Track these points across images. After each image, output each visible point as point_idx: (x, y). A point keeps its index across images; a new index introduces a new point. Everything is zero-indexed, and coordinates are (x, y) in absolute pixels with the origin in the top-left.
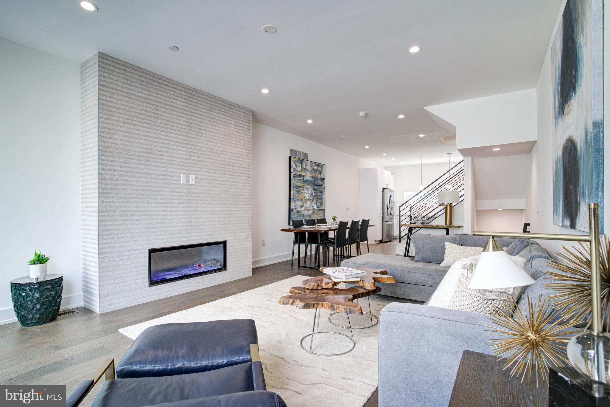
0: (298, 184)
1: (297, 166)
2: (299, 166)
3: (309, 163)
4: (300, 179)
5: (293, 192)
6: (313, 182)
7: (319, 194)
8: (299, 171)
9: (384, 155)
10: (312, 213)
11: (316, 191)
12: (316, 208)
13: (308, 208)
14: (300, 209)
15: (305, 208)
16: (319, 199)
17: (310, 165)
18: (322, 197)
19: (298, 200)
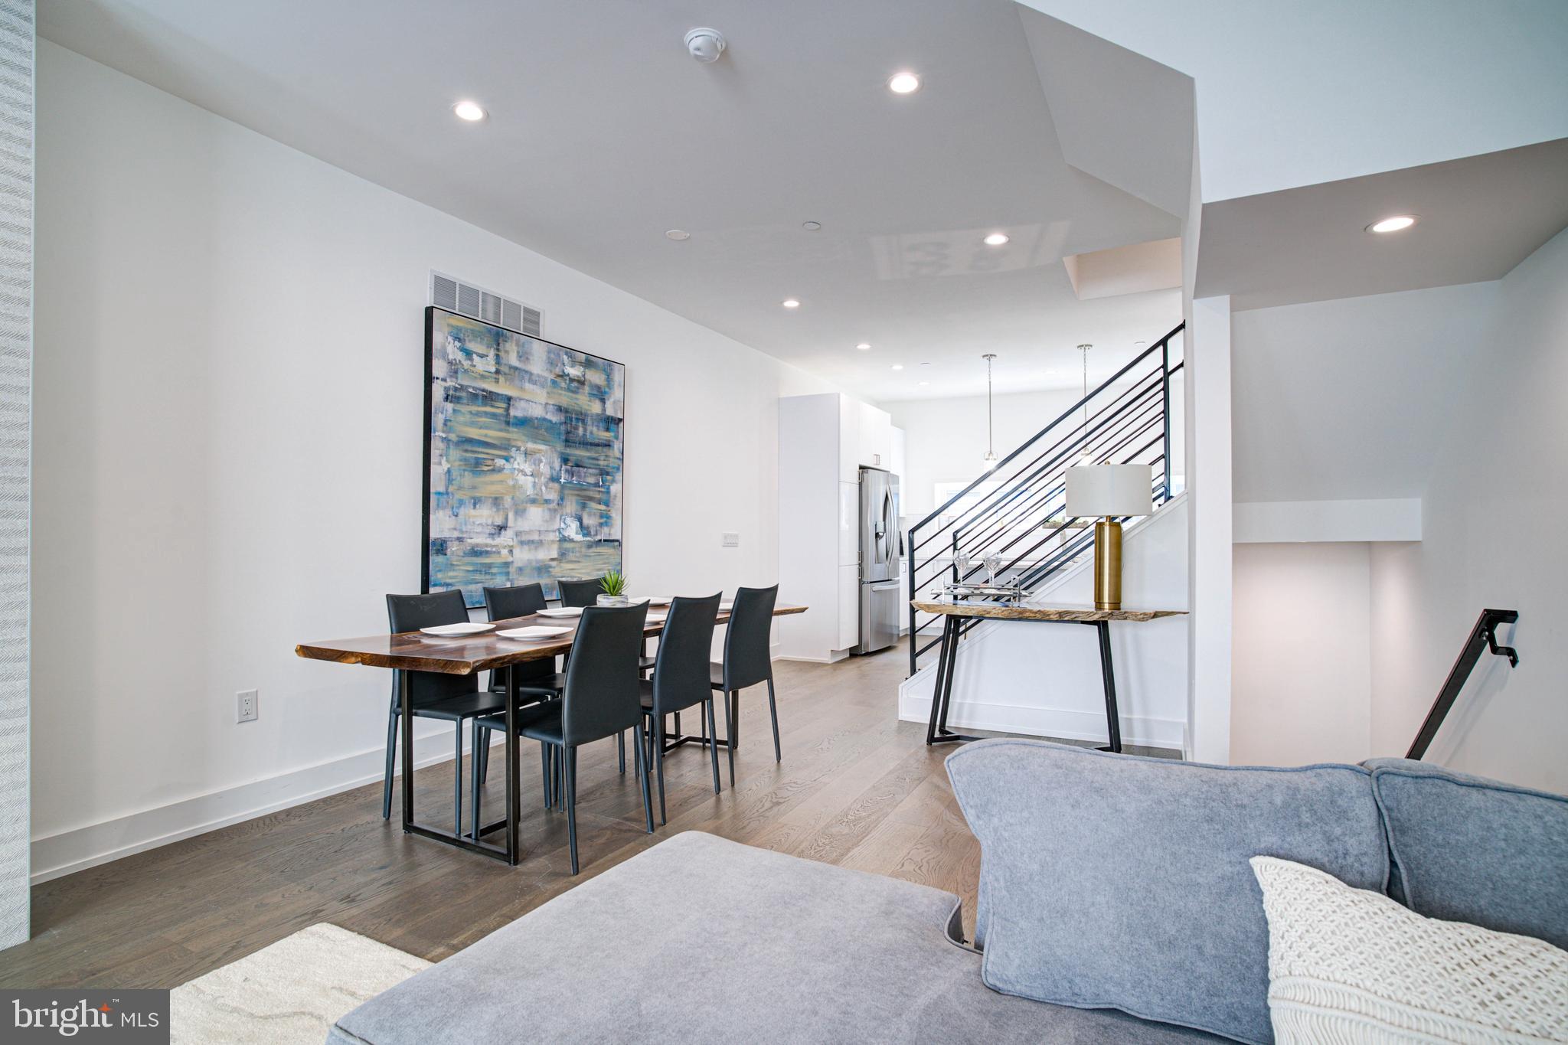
0: (474, 433)
1: (469, 354)
2: (482, 356)
3: (538, 350)
4: (488, 409)
5: (445, 466)
6: (563, 428)
7: (591, 480)
8: (483, 377)
9: (864, 346)
10: (554, 554)
11: (578, 466)
12: (579, 538)
13: (536, 537)
14: (489, 541)
15: (518, 534)
16: (591, 499)
17: (544, 356)
18: (608, 492)
19: (476, 502)
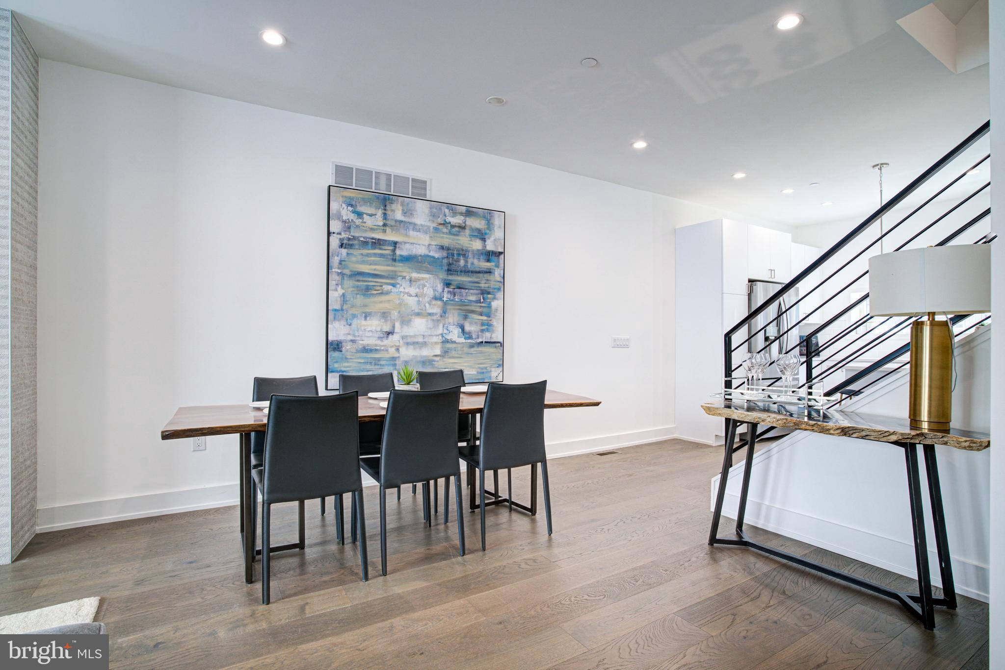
0: (365, 268)
1: (360, 215)
2: (371, 215)
3: (421, 207)
4: (377, 251)
5: (340, 291)
6: (445, 261)
7: (473, 298)
8: (372, 230)
9: (739, 176)
10: (438, 352)
11: (460, 288)
12: (462, 340)
13: (420, 340)
14: (379, 342)
15: (403, 338)
16: (473, 312)
17: (427, 211)
18: (489, 307)
19: (366, 316)
